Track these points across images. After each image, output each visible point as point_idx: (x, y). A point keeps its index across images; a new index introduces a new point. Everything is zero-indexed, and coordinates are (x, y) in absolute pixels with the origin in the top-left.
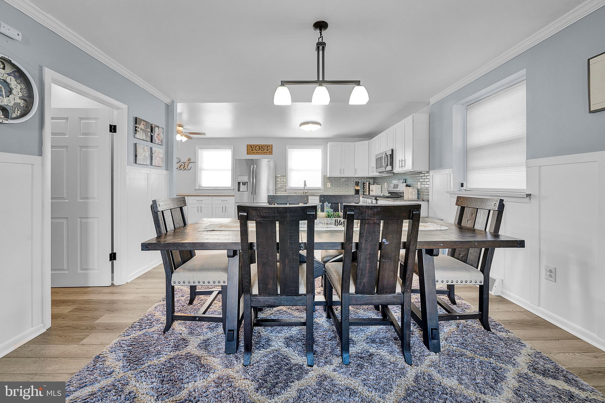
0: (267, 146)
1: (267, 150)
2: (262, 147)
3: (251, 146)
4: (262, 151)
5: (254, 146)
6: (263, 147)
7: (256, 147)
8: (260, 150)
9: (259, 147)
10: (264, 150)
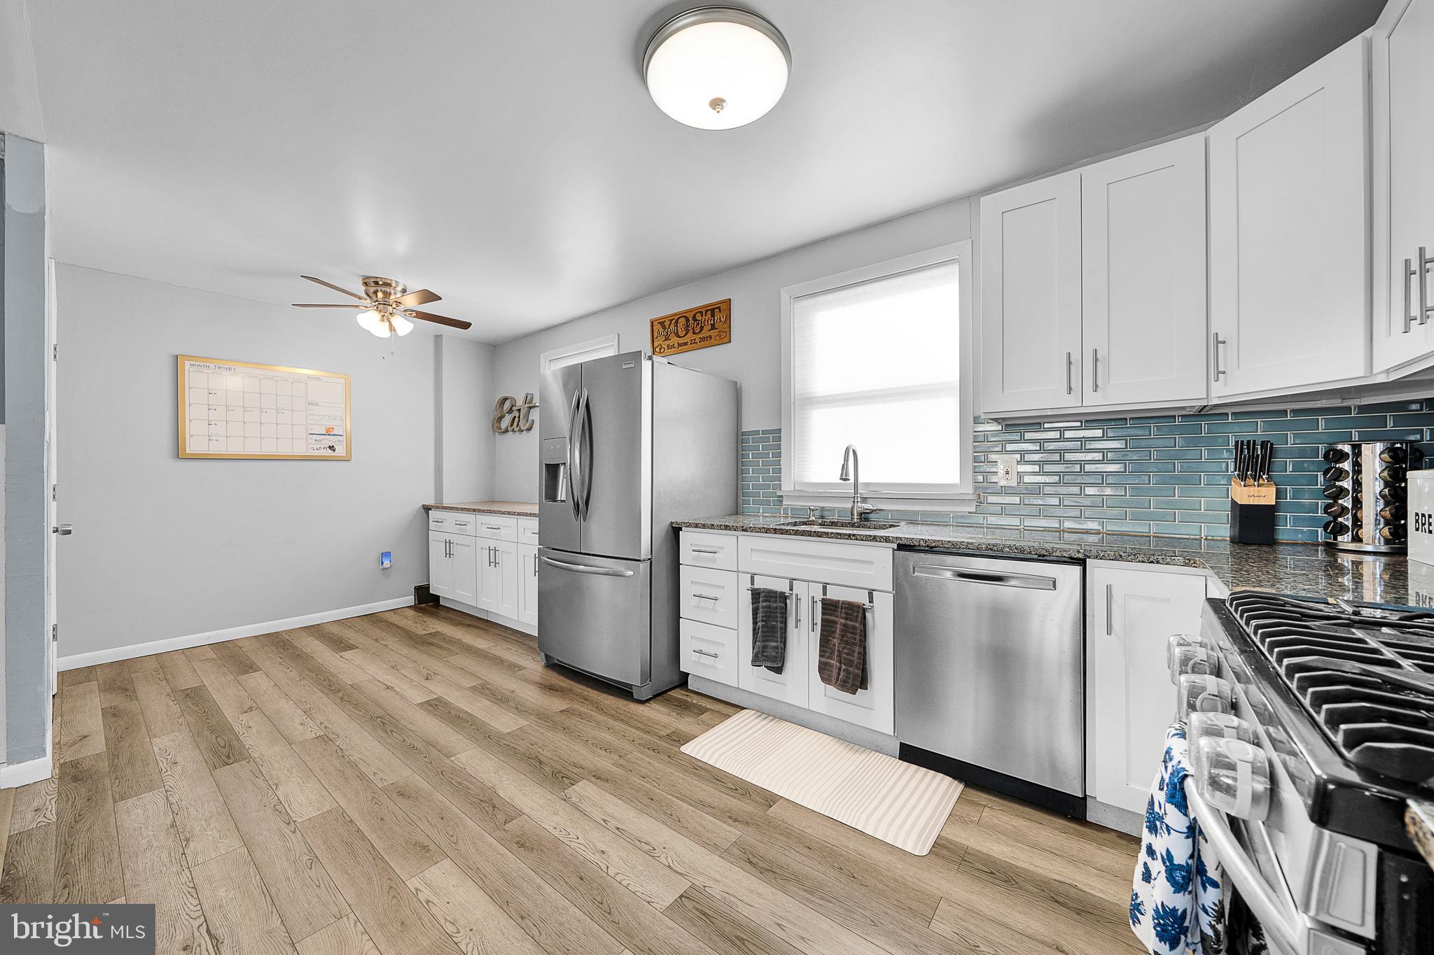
0: (713, 311)
1: (713, 327)
2: (694, 319)
3: (662, 324)
4: (694, 333)
5: (671, 321)
6: (698, 317)
7: (677, 322)
8: (690, 334)
9: (687, 320)
10: (702, 328)
